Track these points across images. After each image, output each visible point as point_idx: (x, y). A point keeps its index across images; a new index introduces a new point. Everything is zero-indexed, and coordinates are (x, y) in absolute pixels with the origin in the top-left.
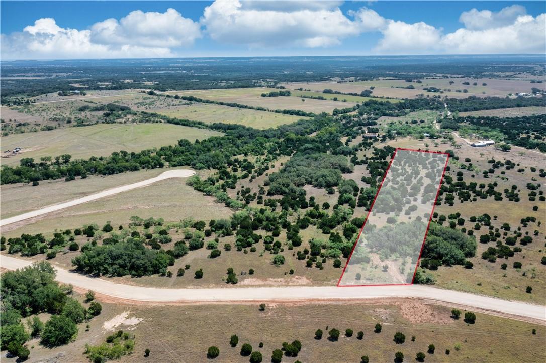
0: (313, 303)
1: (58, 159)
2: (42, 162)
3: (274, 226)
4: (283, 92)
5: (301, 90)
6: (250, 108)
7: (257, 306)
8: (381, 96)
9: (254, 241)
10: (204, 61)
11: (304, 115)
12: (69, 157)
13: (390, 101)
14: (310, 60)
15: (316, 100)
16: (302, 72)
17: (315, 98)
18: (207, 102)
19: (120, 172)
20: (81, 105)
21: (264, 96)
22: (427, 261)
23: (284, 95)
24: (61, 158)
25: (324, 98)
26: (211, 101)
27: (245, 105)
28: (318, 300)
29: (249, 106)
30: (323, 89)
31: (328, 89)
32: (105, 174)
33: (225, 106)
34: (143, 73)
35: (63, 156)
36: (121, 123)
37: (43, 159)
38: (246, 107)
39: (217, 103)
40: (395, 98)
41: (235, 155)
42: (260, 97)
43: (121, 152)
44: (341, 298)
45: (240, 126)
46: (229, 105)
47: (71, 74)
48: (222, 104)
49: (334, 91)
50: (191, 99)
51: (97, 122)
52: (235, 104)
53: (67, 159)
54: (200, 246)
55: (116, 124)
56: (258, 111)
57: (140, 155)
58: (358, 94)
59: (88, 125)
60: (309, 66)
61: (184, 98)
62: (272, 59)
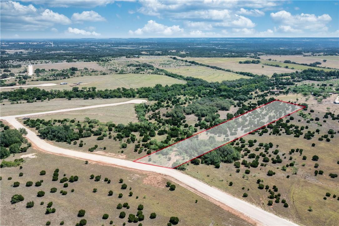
1: (89, 89)
2: (82, 89)
4: (254, 61)
5: (270, 60)
6: (223, 70)
13: (324, 69)
17: (274, 66)
18: (201, 65)
21: (240, 63)
23: (254, 63)
25: (280, 66)
26: (203, 64)
27: (220, 67)
29: (223, 68)
30: (284, 61)
31: (288, 60)
33: (210, 68)
38: (220, 69)
39: (206, 66)
42: (238, 64)
43: (122, 88)
45: (199, 79)
46: (212, 67)
48: (208, 66)
49: (292, 62)
50: (193, 62)
52: (215, 67)
56: (227, 72)
58: (308, 64)
61: (190, 62)
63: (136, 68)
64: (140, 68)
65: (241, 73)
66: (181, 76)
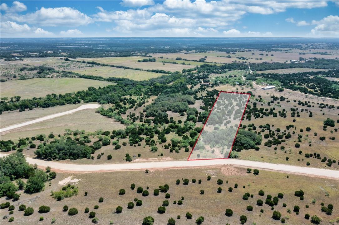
0: (174, 169)
1: (12, 99)
2: (2, 100)
3: (150, 133)
4: (151, 59)
5: (162, 58)
6: (131, 69)
7: (144, 171)
8: (211, 62)
9: (139, 141)
10: (99, 40)
11: (165, 72)
12: (20, 97)
13: (216, 64)
14: (167, 40)
15: (172, 64)
16: (162, 47)
17: (171, 63)
18: (104, 65)
19: (53, 106)
20: (21, 67)
21: (139, 61)
22: (235, 147)
23: (152, 61)
24: (14, 98)
25: (177, 63)
26: (106, 64)
27: (128, 67)
28: (177, 167)
29: (130, 67)
30: (176, 58)
31: (179, 57)
32: (44, 107)
33: (115, 68)
34: (59, 47)
35: (15, 97)
36: (49, 77)
37: (2, 99)
38: (128, 68)
39: (110, 66)
40: (219, 63)
41: (124, 96)
42: (137, 62)
43: (52, 94)
44: (189, 166)
45: (126, 79)
46: (117, 67)
47: (9, 47)
48: (113, 66)
49: (182, 59)
50: (93, 63)
51: (33, 77)
52: (121, 66)
53: (18, 99)
54: (108, 143)
55: (46, 78)
56: (137, 70)
57: (65, 96)
58: (197, 60)
59: (27, 79)
60: (167, 43)
61: (88, 63)
62: (143, 39)
63: (38, 72)
64: (42, 72)
65: (153, 71)
66: (100, 78)
